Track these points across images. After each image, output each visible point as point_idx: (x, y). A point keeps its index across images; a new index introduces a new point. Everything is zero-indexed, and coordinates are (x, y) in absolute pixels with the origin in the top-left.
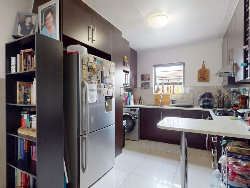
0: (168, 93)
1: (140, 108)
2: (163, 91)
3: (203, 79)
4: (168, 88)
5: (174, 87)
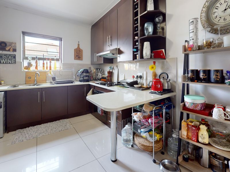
0: (44, 69)
1: (6, 92)
2: (36, 68)
3: (78, 58)
4: (44, 64)
5: (51, 63)
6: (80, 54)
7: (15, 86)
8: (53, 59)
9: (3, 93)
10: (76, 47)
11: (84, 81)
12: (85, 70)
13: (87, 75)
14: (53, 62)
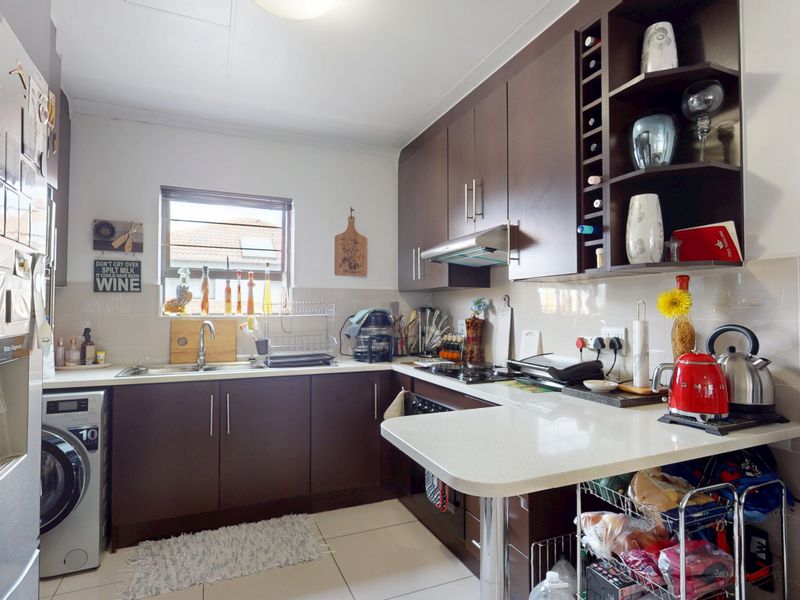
0: (228, 309)
1: (110, 391)
2: (204, 305)
3: (350, 267)
4: (228, 291)
5: (254, 288)
6: (358, 254)
7: (136, 372)
8: (259, 275)
9: (102, 393)
10: (343, 228)
11: (373, 356)
12: (375, 312)
13: (384, 333)
14: (259, 284)
